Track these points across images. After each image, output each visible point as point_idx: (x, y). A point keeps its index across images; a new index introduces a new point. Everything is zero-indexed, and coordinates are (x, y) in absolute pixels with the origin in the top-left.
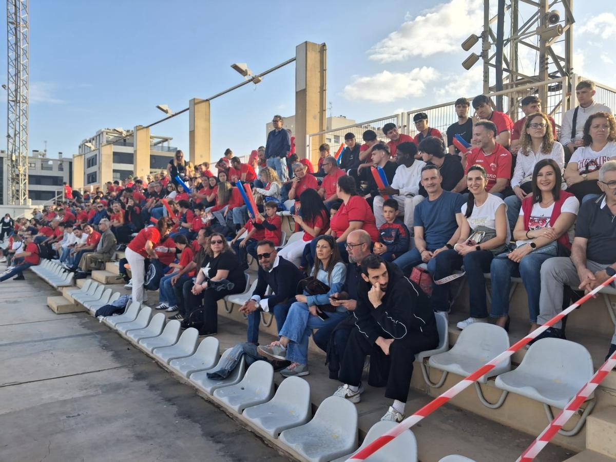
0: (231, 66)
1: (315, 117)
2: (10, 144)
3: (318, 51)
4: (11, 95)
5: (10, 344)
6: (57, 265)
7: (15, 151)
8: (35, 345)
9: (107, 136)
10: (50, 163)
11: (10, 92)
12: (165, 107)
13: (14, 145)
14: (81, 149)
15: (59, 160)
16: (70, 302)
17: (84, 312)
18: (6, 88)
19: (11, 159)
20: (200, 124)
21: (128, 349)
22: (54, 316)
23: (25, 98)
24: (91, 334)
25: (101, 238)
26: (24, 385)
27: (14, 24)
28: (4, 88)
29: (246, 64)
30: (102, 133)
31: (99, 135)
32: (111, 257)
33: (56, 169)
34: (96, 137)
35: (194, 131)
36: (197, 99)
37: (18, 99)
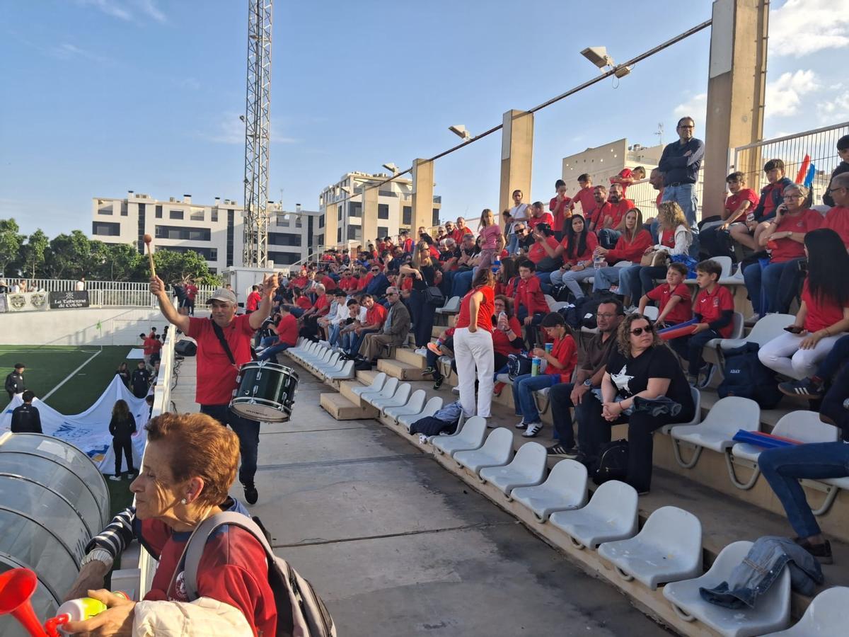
0: (581, 53)
1: (744, 120)
2: (247, 191)
3: (755, 6)
4: (250, 128)
5: (290, 466)
6: (325, 349)
7: (253, 200)
8: (325, 471)
9: (355, 182)
10: (287, 217)
11: (248, 124)
12: (461, 128)
13: (252, 192)
14: (322, 200)
15: (297, 214)
16: (354, 404)
17: (372, 419)
18: (245, 120)
19: (249, 209)
20: (518, 148)
21: (465, 492)
22: (335, 424)
23: (265, 132)
24: (397, 458)
25: (390, 313)
26: (334, 546)
27: (256, 37)
28: (242, 120)
29: (604, 49)
30: (349, 178)
31: (345, 181)
32: (403, 342)
33: (293, 224)
34: (342, 183)
35: (509, 159)
36: (515, 111)
37: (258, 133)
